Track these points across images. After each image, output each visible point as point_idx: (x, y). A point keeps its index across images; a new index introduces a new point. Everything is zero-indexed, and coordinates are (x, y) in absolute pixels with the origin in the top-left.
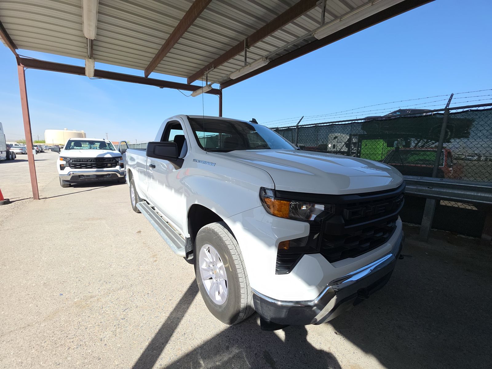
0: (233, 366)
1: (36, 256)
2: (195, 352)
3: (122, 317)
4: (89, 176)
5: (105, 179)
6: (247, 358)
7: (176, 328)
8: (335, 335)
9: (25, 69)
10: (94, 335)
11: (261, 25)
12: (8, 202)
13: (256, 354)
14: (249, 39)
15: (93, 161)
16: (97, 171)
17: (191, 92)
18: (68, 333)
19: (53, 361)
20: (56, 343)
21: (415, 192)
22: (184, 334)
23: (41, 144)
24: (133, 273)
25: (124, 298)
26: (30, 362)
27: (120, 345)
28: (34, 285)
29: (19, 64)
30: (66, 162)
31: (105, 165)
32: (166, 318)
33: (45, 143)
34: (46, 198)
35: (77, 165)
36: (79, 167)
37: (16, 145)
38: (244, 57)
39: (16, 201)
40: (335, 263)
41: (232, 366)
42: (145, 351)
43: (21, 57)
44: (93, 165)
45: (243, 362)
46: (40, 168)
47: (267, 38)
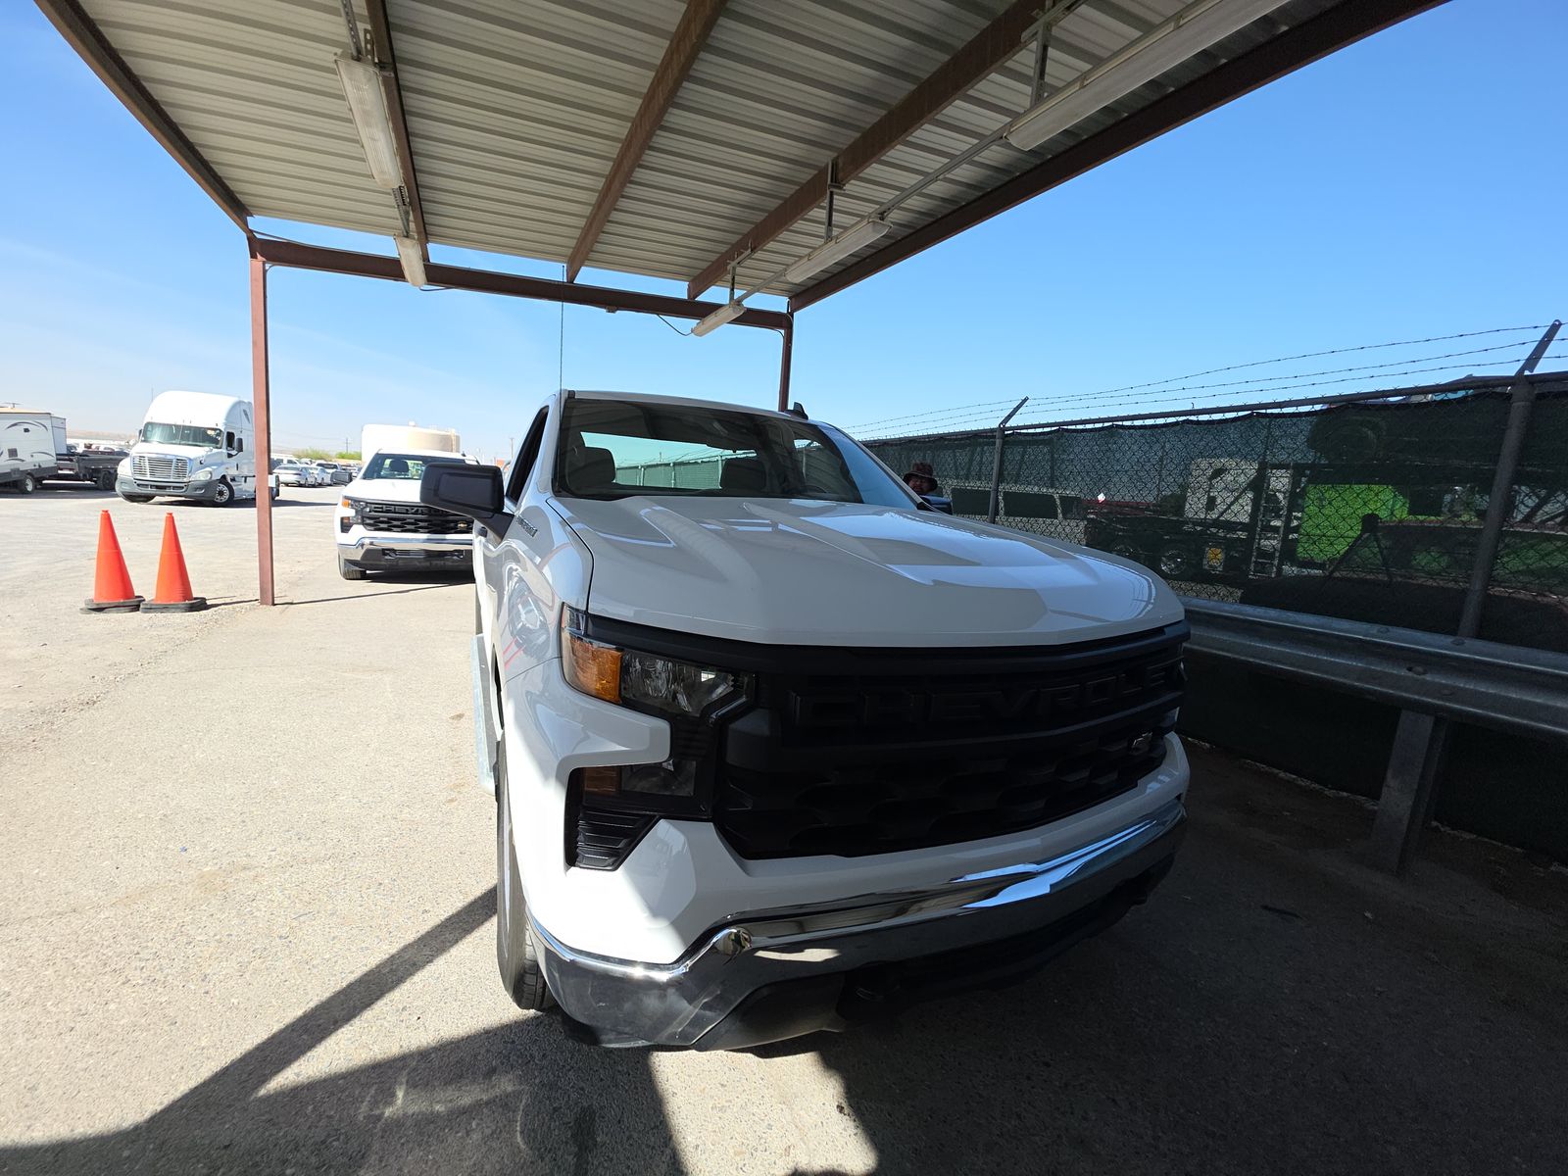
0: (474, 1126)
1: (185, 746)
2: (401, 1064)
3: (284, 931)
4: (407, 552)
5: (448, 563)
6: (526, 1114)
7: (391, 989)
8: (835, 1113)
9: (267, 266)
10: (197, 963)
11: (872, 116)
12: (201, 605)
13: (555, 1110)
14: (840, 161)
15: (420, 512)
16: (429, 540)
17: (693, 323)
18: (144, 945)
19: (76, 1006)
20: (106, 964)
21: (1358, 680)
22: (404, 1009)
23: (352, 462)
24: (376, 825)
25: (317, 885)
26: (26, 996)
27: (236, 1001)
28: (140, 816)
29: (253, 256)
30: (357, 512)
31: (452, 525)
32: (387, 956)
33: (360, 459)
34: (292, 604)
35: (382, 522)
36: (412, 527)
37: (290, 462)
38: (824, 211)
39: (220, 605)
40: (754, 864)
41: (470, 1124)
42: (284, 1029)
43: (258, 236)
44: (421, 524)
45: (506, 1123)
46: (321, 524)
47: (893, 151)
